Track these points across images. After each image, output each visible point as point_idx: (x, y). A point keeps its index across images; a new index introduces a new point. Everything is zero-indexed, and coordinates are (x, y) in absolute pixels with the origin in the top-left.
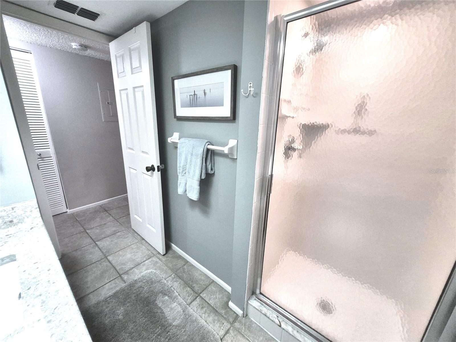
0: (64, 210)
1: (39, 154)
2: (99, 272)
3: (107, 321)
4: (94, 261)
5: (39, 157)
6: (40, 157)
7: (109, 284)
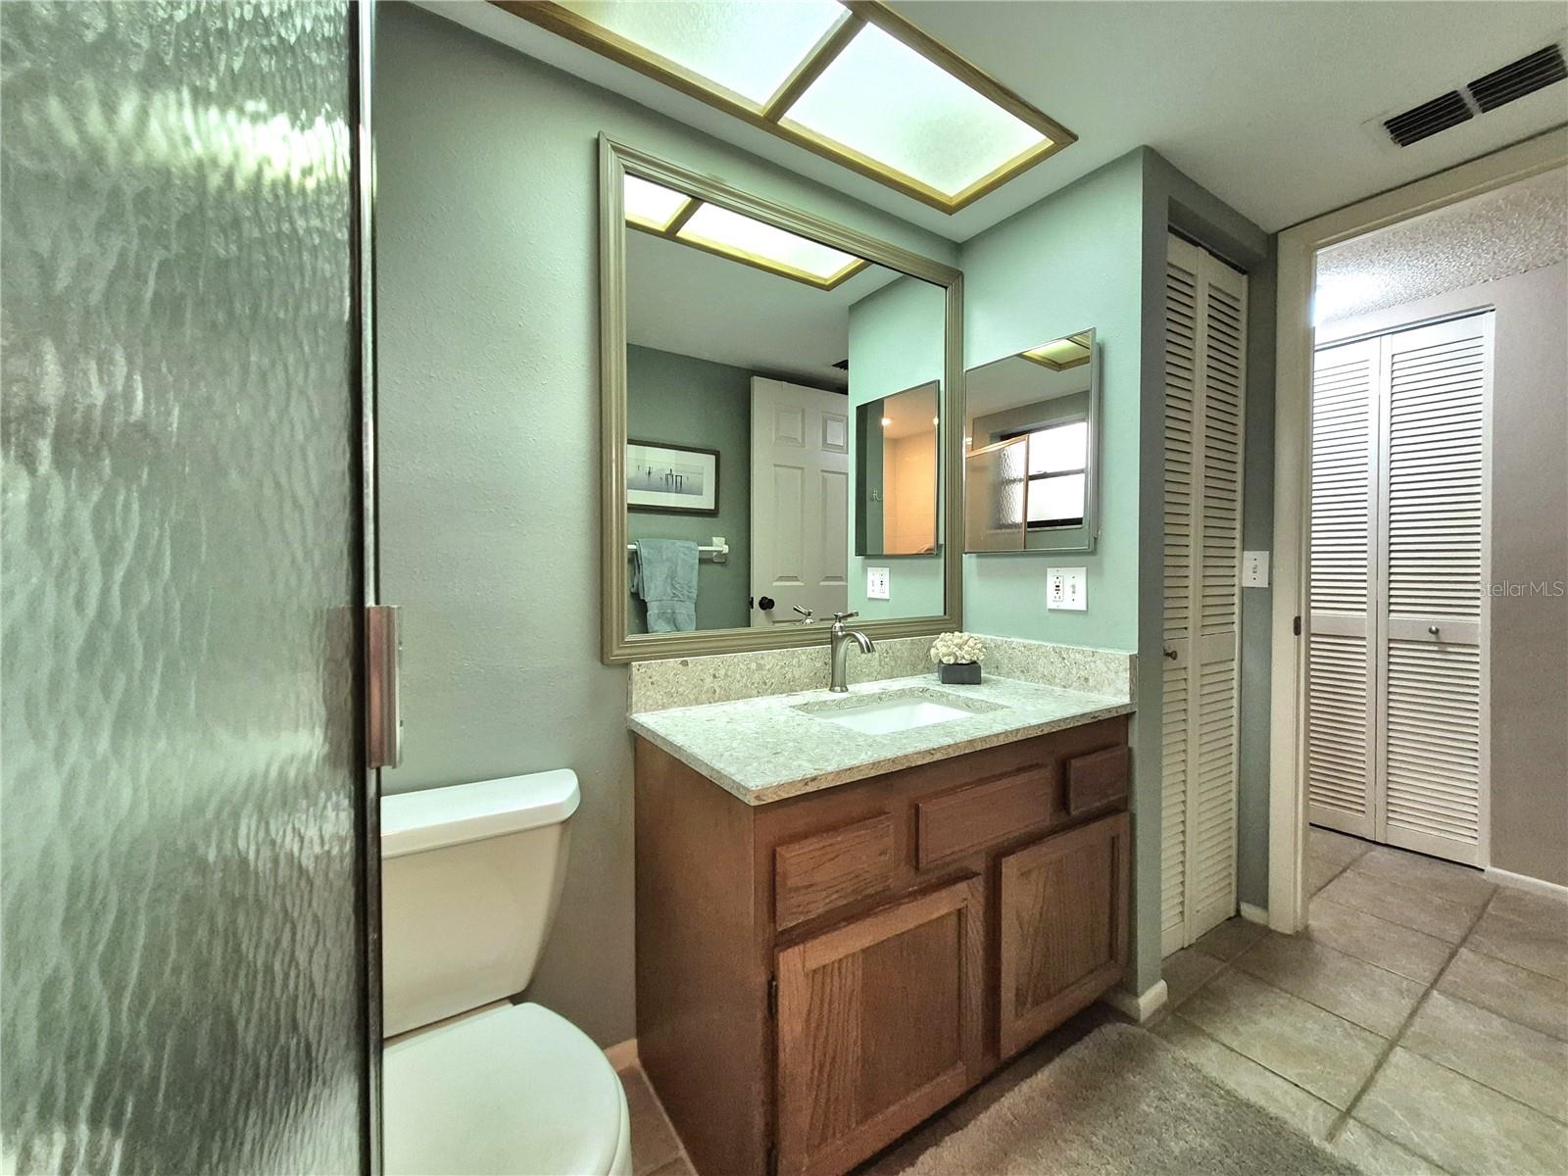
0: (1480, 857)
1: (1434, 629)
2: (1311, 1041)
3: (1146, 1108)
4: (1341, 1011)
5: (1433, 638)
6: (1433, 640)
7: (1287, 1086)
